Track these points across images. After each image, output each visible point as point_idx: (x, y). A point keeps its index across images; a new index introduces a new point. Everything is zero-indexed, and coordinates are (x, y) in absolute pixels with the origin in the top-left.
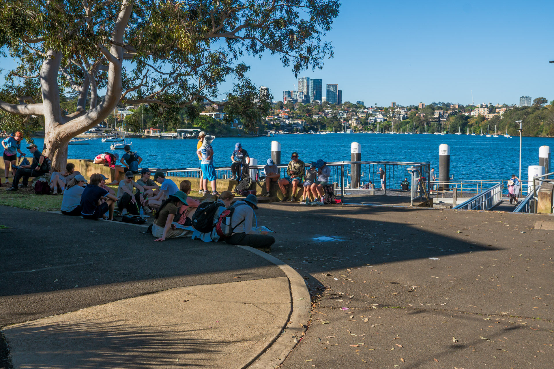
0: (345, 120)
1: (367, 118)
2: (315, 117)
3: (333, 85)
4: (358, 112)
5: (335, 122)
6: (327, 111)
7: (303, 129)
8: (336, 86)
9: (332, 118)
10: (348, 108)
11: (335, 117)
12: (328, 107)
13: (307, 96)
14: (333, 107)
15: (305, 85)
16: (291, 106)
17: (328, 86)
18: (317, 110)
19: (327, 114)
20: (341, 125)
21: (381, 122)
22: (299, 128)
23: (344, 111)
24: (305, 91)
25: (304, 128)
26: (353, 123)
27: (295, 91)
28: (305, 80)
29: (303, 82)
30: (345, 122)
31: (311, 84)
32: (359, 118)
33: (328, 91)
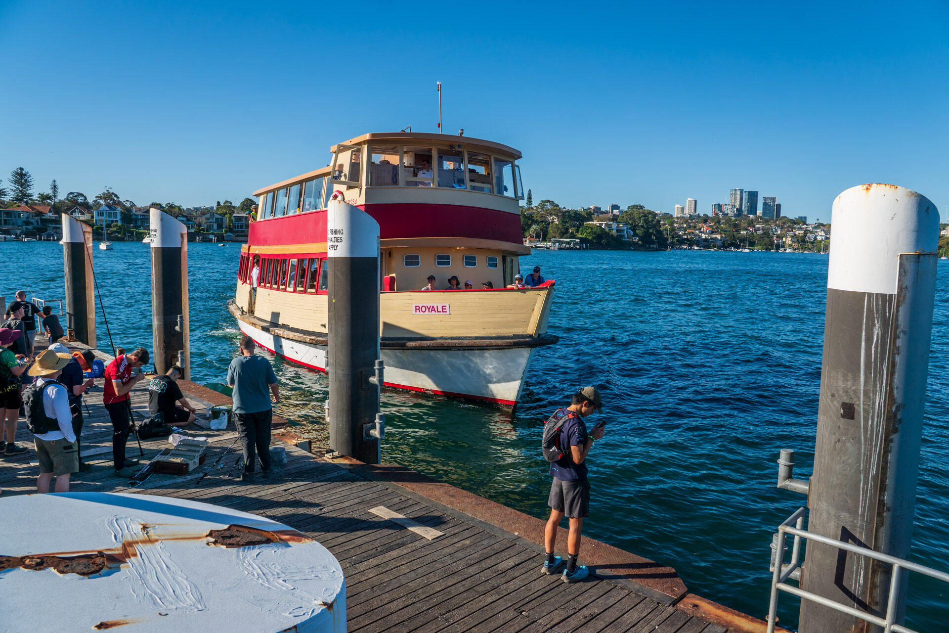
0: (778, 237)
1: (805, 235)
2: (743, 232)
3: (770, 198)
4: (795, 228)
5: (766, 240)
6: (757, 226)
7: (722, 245)
8: (774, 199)
9: (762, 234)
10: (784, 223)
11: (766, 234)
12: (761, 222)
13: (740, 210)
14: (766, 222)
15: (738, 197)
16: (716, 220)
17: (765, 199)
18: (746, 225)
19: (758, 229)
20: (773, 242)
21: (822, 240)
22: (718, 243)
23: (778, 226)
24: (738, 204)
25: (723, 243)
26: (788, 240)
27: (726, 205)
28: (738, 192)
29: (735, 194)
30: (778, 239)
31: (745, 197)
32: (795, 235)
33: (765, 204)
